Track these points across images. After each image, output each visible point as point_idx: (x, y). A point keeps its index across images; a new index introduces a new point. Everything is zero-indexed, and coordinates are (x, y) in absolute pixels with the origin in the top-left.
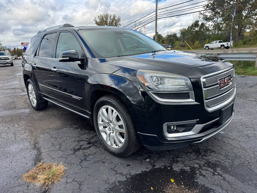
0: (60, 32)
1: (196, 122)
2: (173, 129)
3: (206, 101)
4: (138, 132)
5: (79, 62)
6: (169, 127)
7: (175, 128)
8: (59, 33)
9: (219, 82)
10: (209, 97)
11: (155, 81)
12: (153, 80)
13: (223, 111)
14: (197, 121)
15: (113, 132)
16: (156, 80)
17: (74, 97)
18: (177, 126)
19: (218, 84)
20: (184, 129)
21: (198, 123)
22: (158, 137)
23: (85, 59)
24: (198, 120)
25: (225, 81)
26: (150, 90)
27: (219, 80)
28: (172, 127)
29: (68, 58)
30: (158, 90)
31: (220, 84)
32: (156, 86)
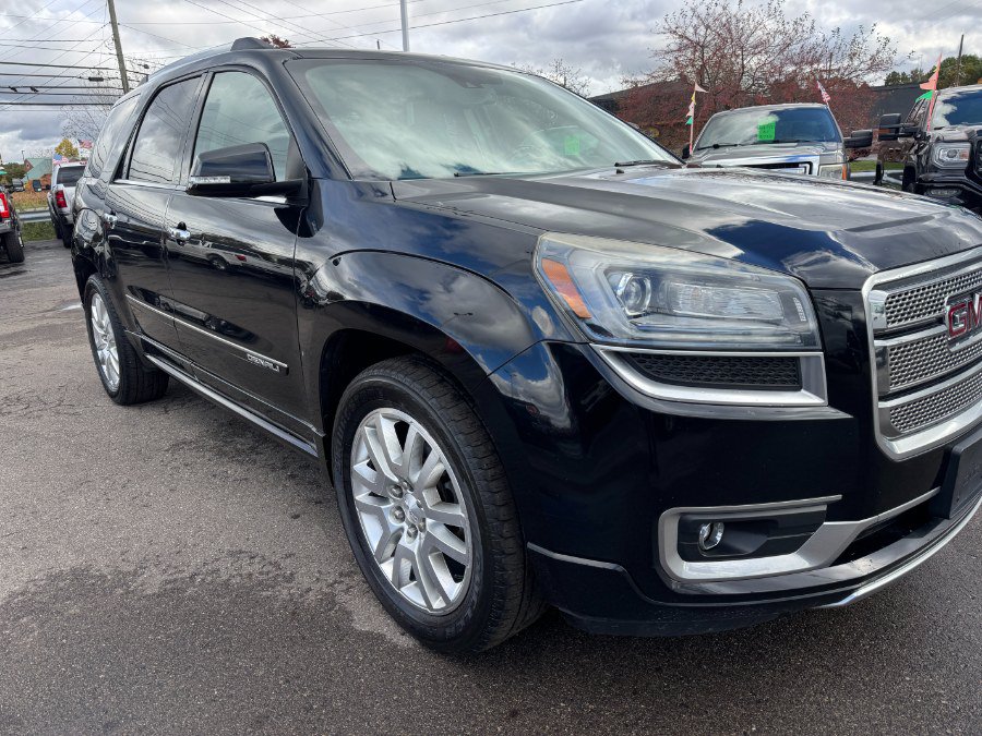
0: (215, 73)
1: (824, 508)
2: (709, 540)
3: (883, 405)
4: (530, 545)
5: (282, 200)
6: (687, 531)
7: (719, 536)
8: (210, 74)
9: (948, 308)
10: (900, 387)
11: (626, 295)
12: (614, 288)
13: (957, 457)
14: (831, 505)
15: (412, 531)
16: (633, 289)
17: (256, 357)
18: (731, 526)
19: (940, 321)
20: (762, 540)
21: (835, 513)
22: (628, 575)
23: (305, 186)
24: (839, 497)
25: (973, 306)
26: (597, 337)
27: (948, 303)
28: (705, 529)
29: (227, 180)
30: (642, 339)
31: (953, 319)
32: (629, 317)
